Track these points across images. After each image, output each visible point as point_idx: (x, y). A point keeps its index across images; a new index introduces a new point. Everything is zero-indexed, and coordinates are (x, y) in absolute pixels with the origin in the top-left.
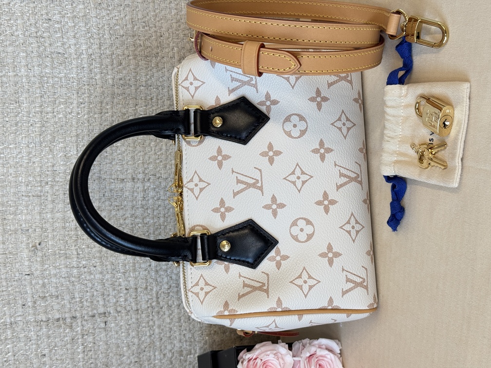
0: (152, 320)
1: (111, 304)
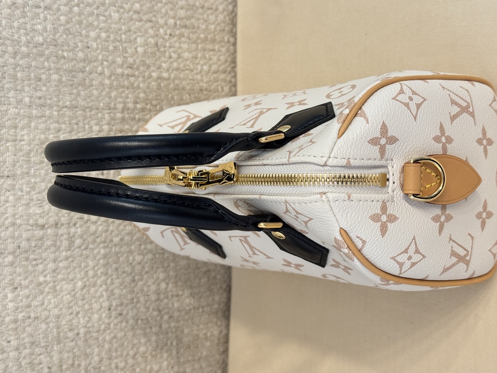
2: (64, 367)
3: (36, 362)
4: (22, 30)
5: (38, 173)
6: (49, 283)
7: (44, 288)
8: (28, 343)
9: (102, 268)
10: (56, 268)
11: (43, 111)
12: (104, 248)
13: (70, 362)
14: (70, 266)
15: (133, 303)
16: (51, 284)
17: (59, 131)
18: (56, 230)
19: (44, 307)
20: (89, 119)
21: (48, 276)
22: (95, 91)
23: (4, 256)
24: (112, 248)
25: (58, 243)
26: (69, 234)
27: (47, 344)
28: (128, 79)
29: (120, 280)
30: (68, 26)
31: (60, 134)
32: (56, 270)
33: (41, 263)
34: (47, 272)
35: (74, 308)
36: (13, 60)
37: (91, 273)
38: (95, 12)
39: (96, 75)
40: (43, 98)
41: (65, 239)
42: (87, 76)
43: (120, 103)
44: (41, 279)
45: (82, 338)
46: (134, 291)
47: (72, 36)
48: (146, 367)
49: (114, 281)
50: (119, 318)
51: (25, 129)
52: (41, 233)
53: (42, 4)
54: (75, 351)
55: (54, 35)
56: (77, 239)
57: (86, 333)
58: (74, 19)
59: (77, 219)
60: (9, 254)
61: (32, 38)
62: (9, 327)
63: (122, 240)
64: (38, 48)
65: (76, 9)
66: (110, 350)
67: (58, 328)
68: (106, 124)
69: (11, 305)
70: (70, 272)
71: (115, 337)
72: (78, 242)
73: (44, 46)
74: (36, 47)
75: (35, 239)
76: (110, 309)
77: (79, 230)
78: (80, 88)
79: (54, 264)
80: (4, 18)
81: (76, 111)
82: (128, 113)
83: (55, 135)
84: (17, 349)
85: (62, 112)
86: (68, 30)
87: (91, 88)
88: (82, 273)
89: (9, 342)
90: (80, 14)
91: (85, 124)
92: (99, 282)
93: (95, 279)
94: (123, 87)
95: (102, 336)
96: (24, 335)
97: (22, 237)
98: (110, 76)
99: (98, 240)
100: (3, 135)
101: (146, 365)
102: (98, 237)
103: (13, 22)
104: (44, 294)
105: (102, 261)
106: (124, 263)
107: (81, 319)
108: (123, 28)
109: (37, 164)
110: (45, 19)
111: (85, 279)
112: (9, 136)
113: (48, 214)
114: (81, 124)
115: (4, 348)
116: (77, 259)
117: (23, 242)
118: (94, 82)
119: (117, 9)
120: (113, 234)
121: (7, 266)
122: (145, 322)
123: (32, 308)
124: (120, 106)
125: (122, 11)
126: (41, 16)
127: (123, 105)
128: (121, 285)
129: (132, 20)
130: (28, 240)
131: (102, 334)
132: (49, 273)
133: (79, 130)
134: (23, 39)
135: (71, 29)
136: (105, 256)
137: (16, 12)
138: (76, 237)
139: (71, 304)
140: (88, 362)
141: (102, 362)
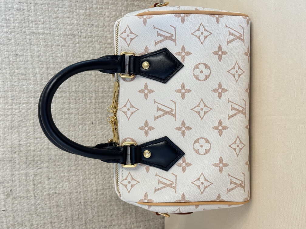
2: (74, 218)
3: (60, 215)
4: (50, 57)
5: (59, 124)
6: (66, 177)
7: (63, 179)
8: (55, 205)
9: (93, 170)
11: (62, 94)
13: (77, 216)
16: (67, 177)
17: (70, 103)
19: (63, 188)
20: (85, 97)
21: (66, 173)
22: (87, 84)
23: (44, 163)
27: (65, 206)
28: (105, 76)
30: (73, 54)
31: (70, 105)
32: (70, 170)
33: (62, 167)
34: (65, 171)
35: (78, 189)
36: (46, 71)
37: (87, 173)
38: (87, 45)
39: (88, 76)
40: (62, 88)
42: (83, 76)
43: (101, 88)
44: (62, 175)
45: (83, 205)
46: (110, 182)
47: (76, 58)
48: (118, 222)
50: (102, 195)
53: (60, 44)
54: (79, 211)
55: (67, 58)
58: (76, 50)
60: (46, 162)
61: (56, 60)
62: (46, 197)
64: (59, 65)
65: (77, 45)
66: (98, 212)
67: (70, 199)
68: (94, 99)
69: (47, 187)
70: (77, 172)
71: (100, 205)
73: (62, 64)
74: (58, 64)
75: (58, 155)
76: (97, 191)
78: (80, 82)
80: (42, 52)
81: (78, 93)
82: (105, 94)
83: (68, 105)
84: (50, 208)
85: (71, 94)
86: (74, 55)
87: (86, 82)
89: (46, 204)
90: (79, 47)
91: (83, 100)
92: (91, 177)
93: (90, 176)
94: (102, 81)
95: (93, 205)
96: (53, 201)
97: (52, 154)
98: (95, 76)
101: (118, 221)
103: (47, 53)
104: (63, 182)
105: (93, 167)
106: (105, 168)
107: (82, 195)
108: (102, 52)
109: (59, 119)
110: (62, 51)
111: (84, 176)
114: (81, 100)
116: (80, 165)
117: (53, 157)
118: (87, 79)
119: (99, 43)
121: (45, 168)
122: (116, 198)
123: (57, 189)
124: (101, 90)
125: (101, 44)
126: (60, 50)
127: (102, 89)
128: (103, 179)
129: (107, 48)
130: (55, 156)
131: (93, 203)
133: (80, 103)
134: (51, 61)
135: (75, 55)
137: (47, 49)
139: (77, 188)
140: (86, 216)
141: (94, 218)
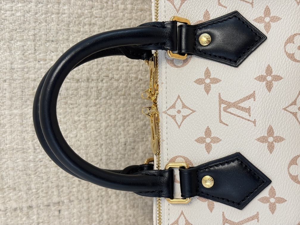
0: (101, 207)
1: (65, 195)
10: (87, 111)
12: (124, 99)
14: (98, 111)
15: (143, 141)
18: (88, 84)
24: (129, 100)
25: (89, 93)
26: (97, 87)
29: (135, 124)
41: (94, 91)
49: (130, 124)
51: (66, 5)
52: (77, 85)
56: (103, 91)
57: (107, 160)
59: (104, 76)
63: (137, 94)
72: (104, 94)
77: (105, 85)
79: (85, 108)
88: (107, 116)
99: (119, 93)
100: (49, 9)
102: (119, 91)
112: (53, 10)
113: (82, 71)
115: (47, 165)
120: (131, 90)
132: (82, 114)
136: (124, 106)
138: (102, 90)
